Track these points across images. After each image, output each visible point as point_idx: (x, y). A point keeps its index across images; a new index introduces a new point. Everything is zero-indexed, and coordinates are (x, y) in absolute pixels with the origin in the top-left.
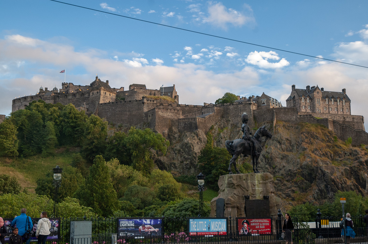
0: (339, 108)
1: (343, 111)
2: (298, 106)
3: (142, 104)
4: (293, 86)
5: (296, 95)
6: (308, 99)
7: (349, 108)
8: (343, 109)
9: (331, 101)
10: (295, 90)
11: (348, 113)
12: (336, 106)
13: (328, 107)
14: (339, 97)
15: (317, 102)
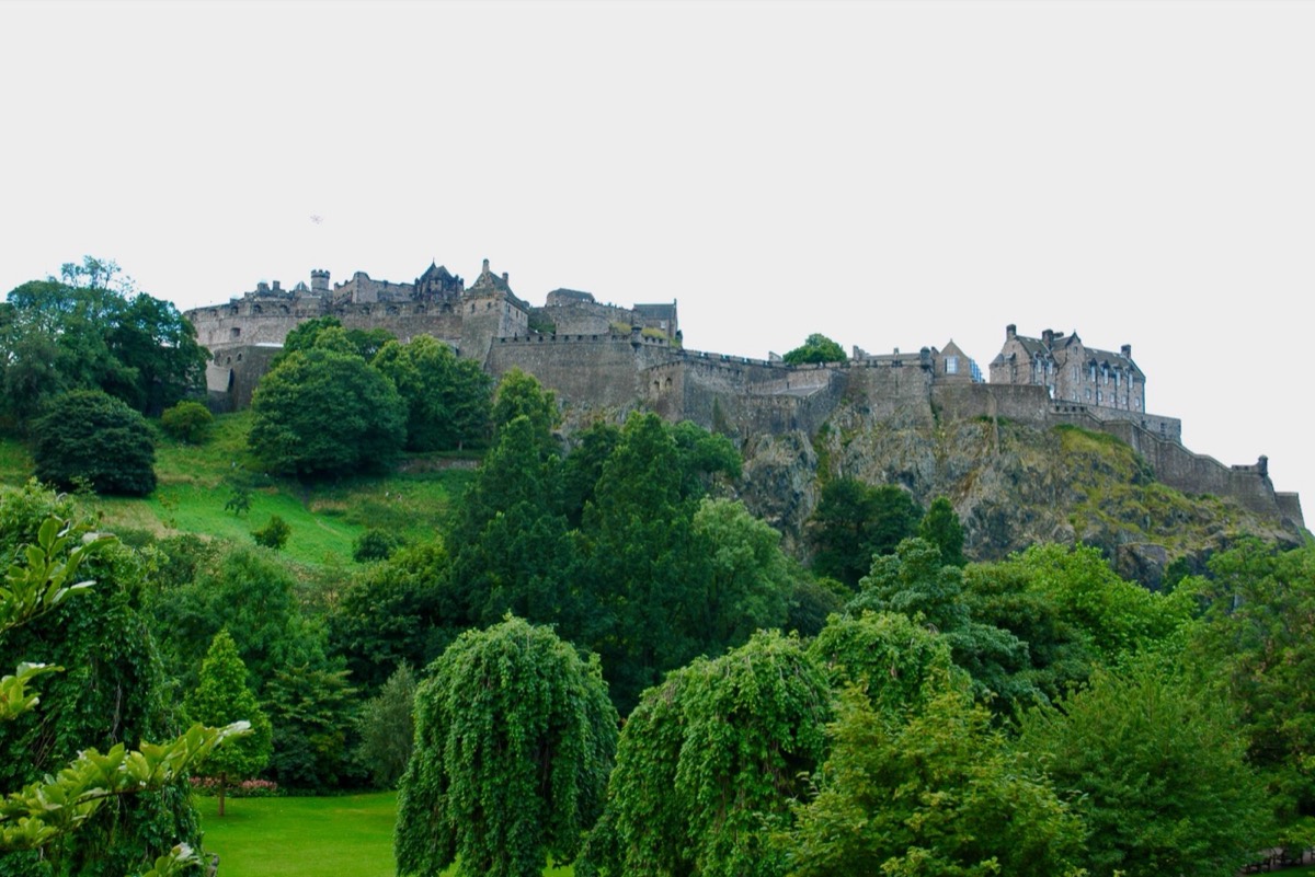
0: (1119, 395)
1: (1127, 404)
2: (1026, 382)
3: (631, 347)
4: (1012, 328)
5: (1019, 351)
6: (1051, 365)
7: (1141, 397)
8: (1128, 398)
9: (1103, 374)
10: (1018, 338)
11: (1139, 409)
12: (1113, 391)
13: (1094, 391)
14: (1119, 367)
15: (1073, 374)
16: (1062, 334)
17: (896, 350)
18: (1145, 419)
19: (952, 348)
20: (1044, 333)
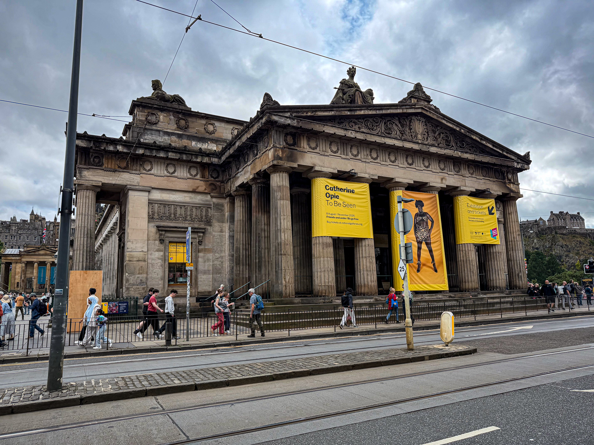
0: (579, 224)
2: (557, 223)
4: (552, 212)
5: (554, 217)
6: (562, 219)
7: (584, 224)
8: (581, 225)
9: (575, 220)
10: (554, 214)
11: (584, 227)
12: (577, 224)
13: (573, 224)
14: (577, 218)
15: (568, 221)
16: (563, 212)
17: (527, 220)
18: (587, 230)
19: (541, 219)
20: (559, 212)
